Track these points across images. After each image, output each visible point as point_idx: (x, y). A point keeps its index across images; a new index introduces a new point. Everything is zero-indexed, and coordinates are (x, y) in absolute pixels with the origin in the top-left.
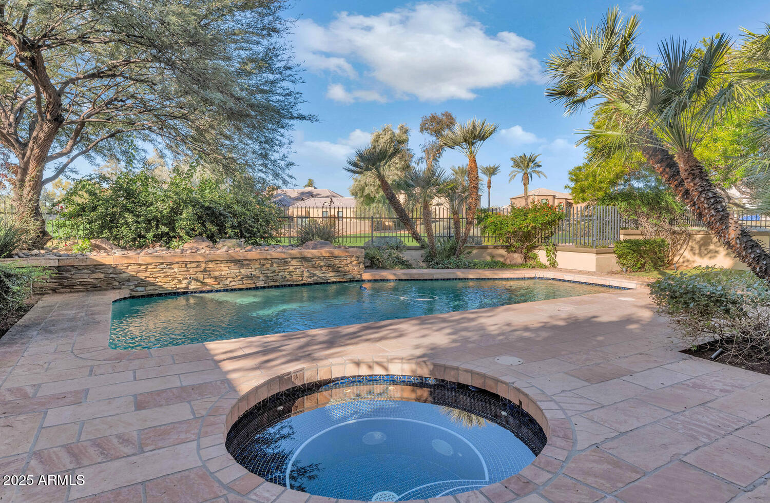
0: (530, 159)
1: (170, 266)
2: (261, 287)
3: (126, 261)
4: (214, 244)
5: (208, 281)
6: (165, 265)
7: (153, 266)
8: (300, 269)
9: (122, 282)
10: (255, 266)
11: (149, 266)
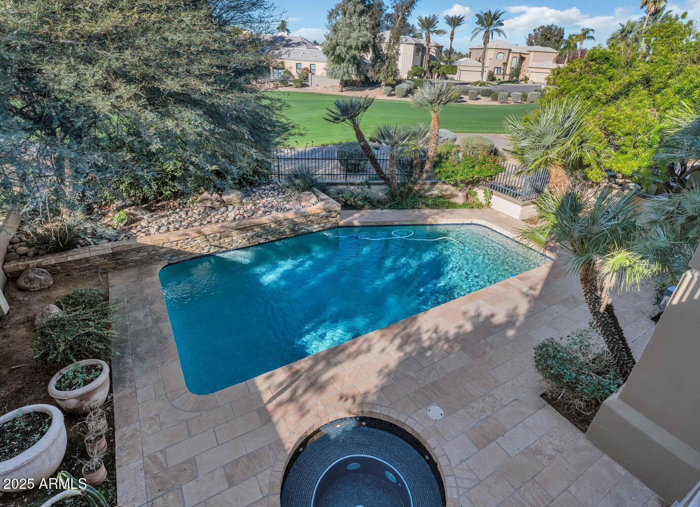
0: (495, 15)
1: (194, 239)
2: (263, 243)
3: (161, 242)
4: (221, 195)
5: (223, 245)
6: (190, 239)
7: (182, 241)
8: (291, 226)
9: (162, 256)
10: (257, 229)
11: (179, 242)
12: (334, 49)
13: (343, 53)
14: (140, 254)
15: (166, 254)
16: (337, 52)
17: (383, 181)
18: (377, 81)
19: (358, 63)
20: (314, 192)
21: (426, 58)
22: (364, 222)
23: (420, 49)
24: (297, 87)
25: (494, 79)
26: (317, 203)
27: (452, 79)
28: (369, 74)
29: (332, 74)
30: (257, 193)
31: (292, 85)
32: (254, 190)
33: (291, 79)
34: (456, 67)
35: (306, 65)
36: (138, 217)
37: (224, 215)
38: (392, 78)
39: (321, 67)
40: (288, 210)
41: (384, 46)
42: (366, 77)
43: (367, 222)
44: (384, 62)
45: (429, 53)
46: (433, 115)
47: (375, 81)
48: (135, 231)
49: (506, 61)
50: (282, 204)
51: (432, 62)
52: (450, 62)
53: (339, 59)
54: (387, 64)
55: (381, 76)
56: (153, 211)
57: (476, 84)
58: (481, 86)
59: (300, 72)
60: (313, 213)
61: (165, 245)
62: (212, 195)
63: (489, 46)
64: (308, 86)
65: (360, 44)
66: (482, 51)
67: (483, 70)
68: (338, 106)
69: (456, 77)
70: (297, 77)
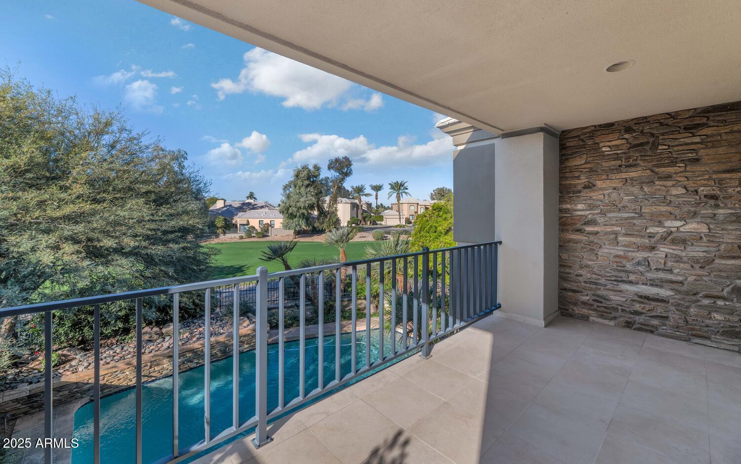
0: (401, 184)
1: (123, 372)
2: (194, 368)
3: (87, 378)
4: (161, 329)
5: (153, 374)
6: (119, 372)
7: (109, 375)
8: (223, 348)
9: (84, 393)
10: (189, 355)
11: (106, 376)
12: (288, 209)
13: (294, 212)
14: (61, 393)
15: (89, 390)
16: (290, 211)
17: (310, 303)
18: (322, 229)
19: (307, 219)
20: (248, 318)
21: (360, 212)
22: (290, 338)
23: (354, 206)
24: (259, 237)
25: (410, 223)
26: (249, 325)
27: (381, 224)
28: (316, 225)
29: (286, 227)
30: (197, 324)
31: (255, 237)
32: (195, 321)
33: (255, 232)
34: (383, 216)
35: (267, 221)
36: (69, 358)
37: (160, 345)
38: (333, 226)
39: (279, 222)
40: (221, 334)
41: (326, 206)
42: (314, 227)
43: (293, 337)
44: (327, 216)
45: (361, 208)
46: (341, 250)
47: (321, 229)
48: (61, 371)
49: (416, 211)
50: (217, 330)
51: (365, 214)
52: (377, 212)
53: (292, 216)
54: (329, 218)
55: (325, 226)
56: (88, 350)
57: (397, 226)
58: (400, 227)
59: (262, 227)
60: (243, 334)
61: (90, 381)
62: (152, 330)
63: (401, 202)
64: (269, 236)
65: (307, 205)
66: (397, 205)
67: (400, 217)
68: (271, 248)
69: (383, 223)
70: (259, 230)
